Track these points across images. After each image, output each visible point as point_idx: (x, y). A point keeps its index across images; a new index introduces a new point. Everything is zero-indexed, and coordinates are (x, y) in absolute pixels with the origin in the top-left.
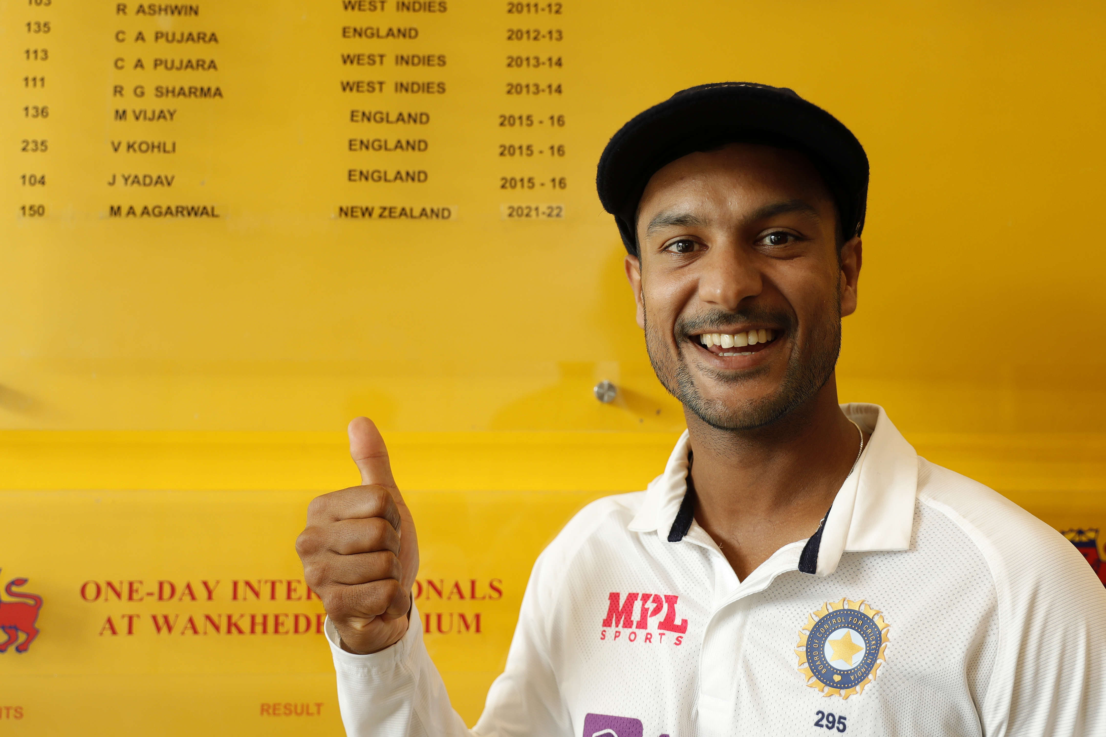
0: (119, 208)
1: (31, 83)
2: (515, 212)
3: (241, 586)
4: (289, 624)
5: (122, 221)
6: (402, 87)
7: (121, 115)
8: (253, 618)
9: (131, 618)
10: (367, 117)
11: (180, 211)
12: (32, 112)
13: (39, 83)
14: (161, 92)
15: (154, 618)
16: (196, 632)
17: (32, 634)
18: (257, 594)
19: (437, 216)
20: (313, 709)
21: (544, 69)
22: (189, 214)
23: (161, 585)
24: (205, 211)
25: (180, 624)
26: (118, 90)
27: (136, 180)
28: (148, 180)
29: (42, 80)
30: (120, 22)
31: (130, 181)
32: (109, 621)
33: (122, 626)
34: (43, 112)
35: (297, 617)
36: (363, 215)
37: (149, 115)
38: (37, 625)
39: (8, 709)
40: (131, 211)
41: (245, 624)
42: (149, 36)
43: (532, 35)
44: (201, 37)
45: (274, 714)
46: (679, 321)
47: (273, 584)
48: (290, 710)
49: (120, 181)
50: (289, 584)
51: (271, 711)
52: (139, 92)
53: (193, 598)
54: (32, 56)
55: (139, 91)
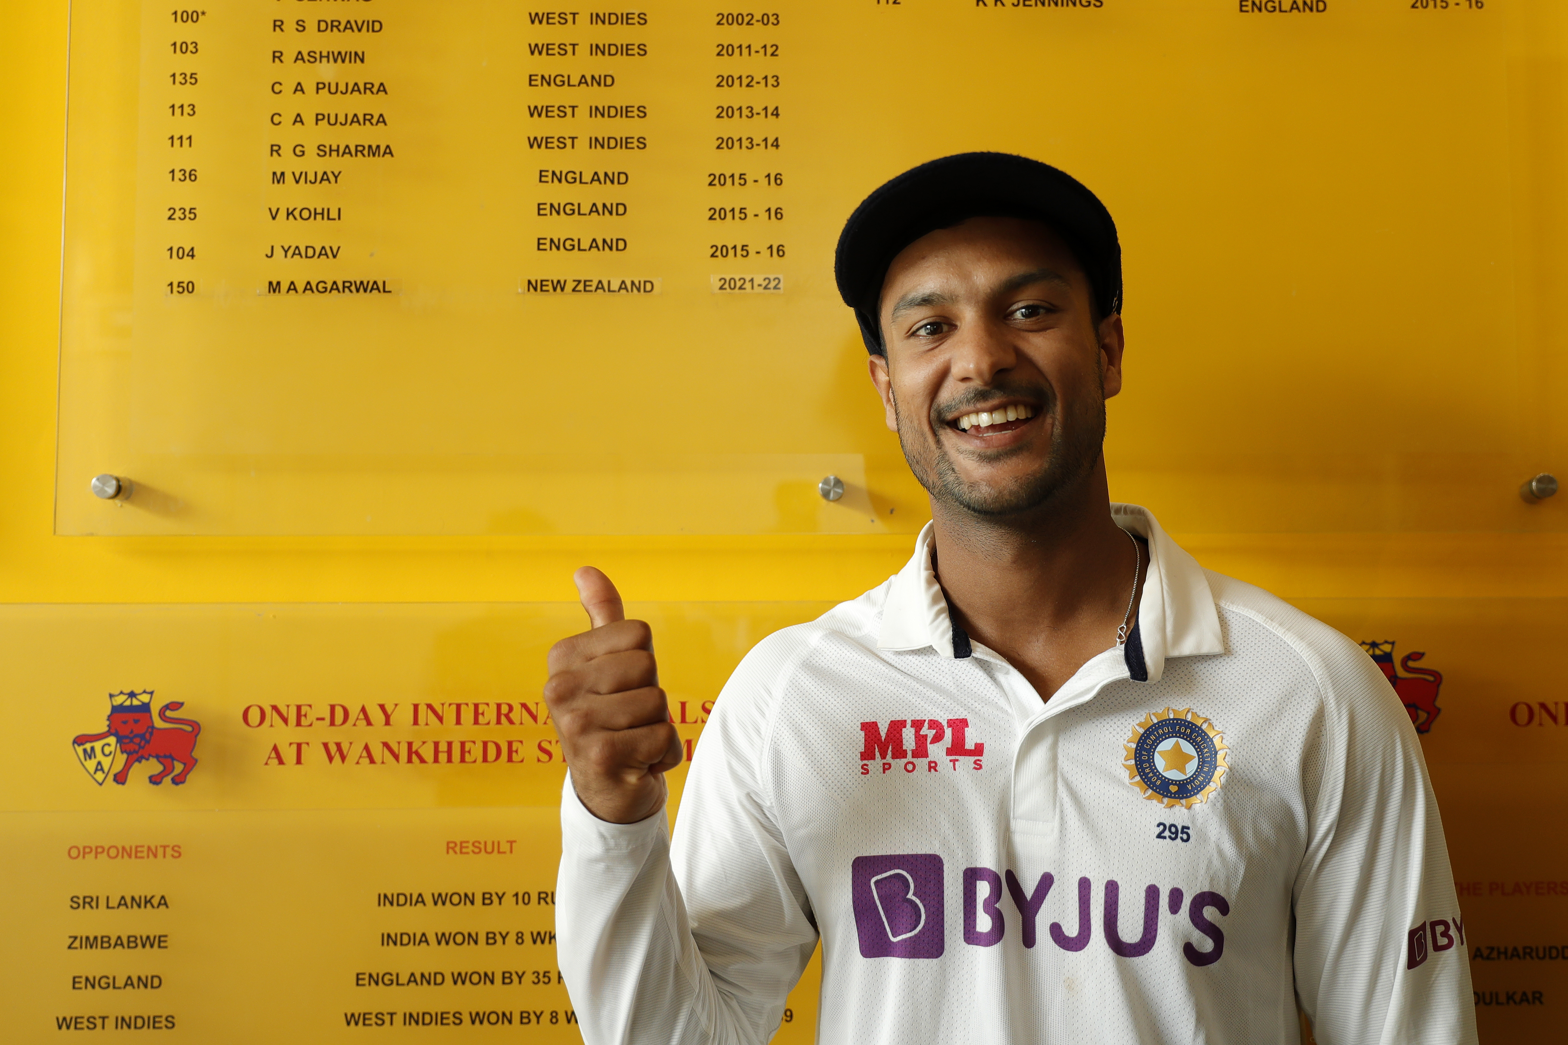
0: (278, 283)
1: (177, 142)
2: (727, 284)
3: (422, 709)
4: (477, 751)
5: (283, 299)
6: (596, 142)
7: (279, 178)
8: (436, 744)
9: (299, 746)
10: (558, 177)
11: (347, 286)
12: (178, 175)
13: (186, 142)
14: (323, 151)
15: (326, 745)
16: (372, 761)
17: (190, 764)
18: (440, 719)
19: (639, 290)
20: (505, 847)
21: (759, 120)
22: (358, 290)
23: (333, 708)
24: (375, 287)
25: (356, 751)
26: (275, 150)
27: (297, 252)
28: (310, 252)
29: (190, 138)
30: (276, 71)
31: (290, 253)
32: (275, 749)
33: (289, 754)
34: (191, 176)
35: (485, 744)
36: (555, 289)
37: (311, 177)
38: (195, 754)
39: (165, 847)
40: (292, 287)
41: (427, 752)
42: (309, 87)
43: (745, 81)
44: (368, 88)
45: (461, 852)
46: (935, 406)
47: (458, 706)
48: (479, 848)
49: (279, 253)
50: (476, 706)
51: (458, 849)
52: (299, 151)
53: (369, 723)
54: (178, 111)
55: (298, 149)
